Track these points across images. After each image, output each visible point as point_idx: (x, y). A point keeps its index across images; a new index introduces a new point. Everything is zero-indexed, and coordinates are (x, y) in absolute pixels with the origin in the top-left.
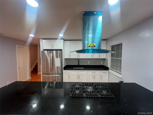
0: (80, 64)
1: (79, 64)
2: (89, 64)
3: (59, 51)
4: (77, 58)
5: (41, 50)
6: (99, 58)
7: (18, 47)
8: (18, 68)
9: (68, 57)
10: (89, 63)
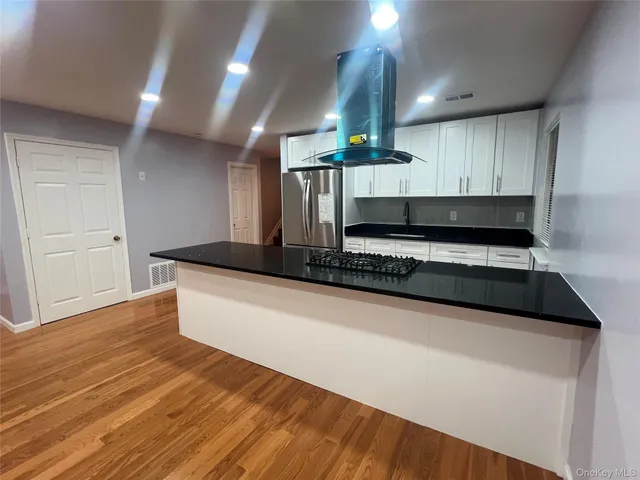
0: (416, 222)
1: (408, 221)
2: (454, 222)
3: (322, 171)
4: (397, 196)
5: (284, 170)
6: (495, 194)
7: (232, 167)
8: (232, 226)
9: (364, 193)
10: (454, 219)
